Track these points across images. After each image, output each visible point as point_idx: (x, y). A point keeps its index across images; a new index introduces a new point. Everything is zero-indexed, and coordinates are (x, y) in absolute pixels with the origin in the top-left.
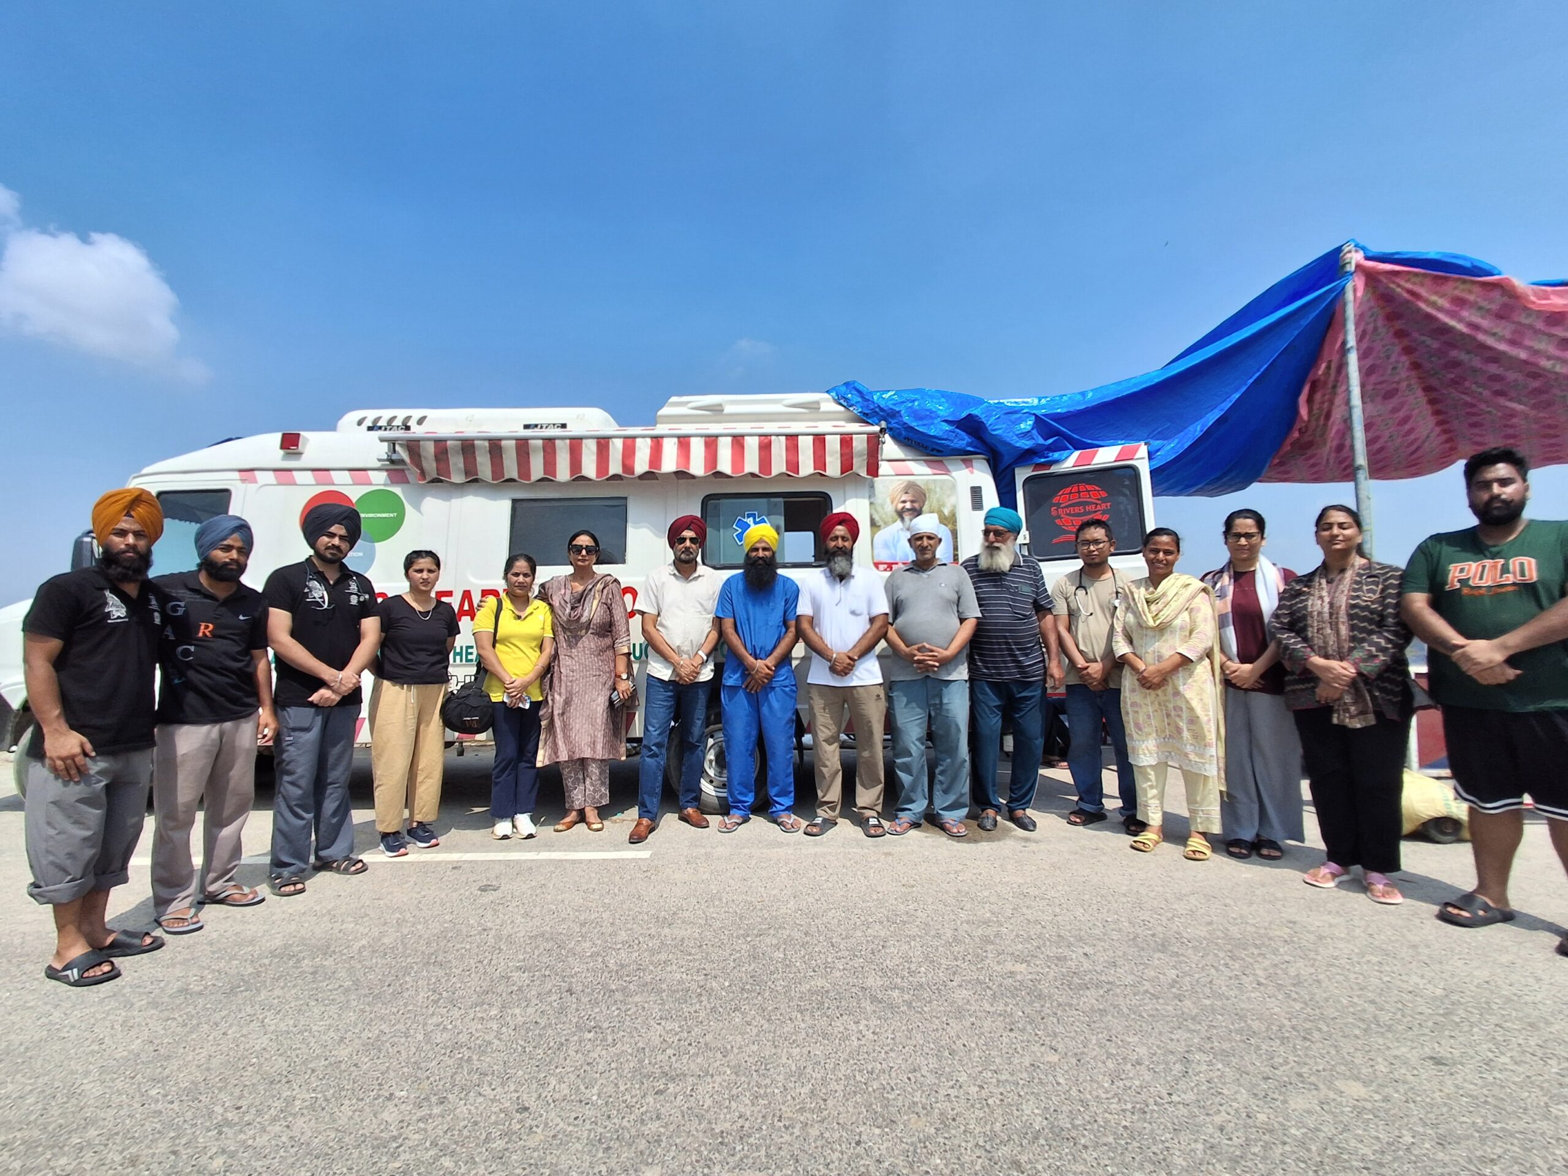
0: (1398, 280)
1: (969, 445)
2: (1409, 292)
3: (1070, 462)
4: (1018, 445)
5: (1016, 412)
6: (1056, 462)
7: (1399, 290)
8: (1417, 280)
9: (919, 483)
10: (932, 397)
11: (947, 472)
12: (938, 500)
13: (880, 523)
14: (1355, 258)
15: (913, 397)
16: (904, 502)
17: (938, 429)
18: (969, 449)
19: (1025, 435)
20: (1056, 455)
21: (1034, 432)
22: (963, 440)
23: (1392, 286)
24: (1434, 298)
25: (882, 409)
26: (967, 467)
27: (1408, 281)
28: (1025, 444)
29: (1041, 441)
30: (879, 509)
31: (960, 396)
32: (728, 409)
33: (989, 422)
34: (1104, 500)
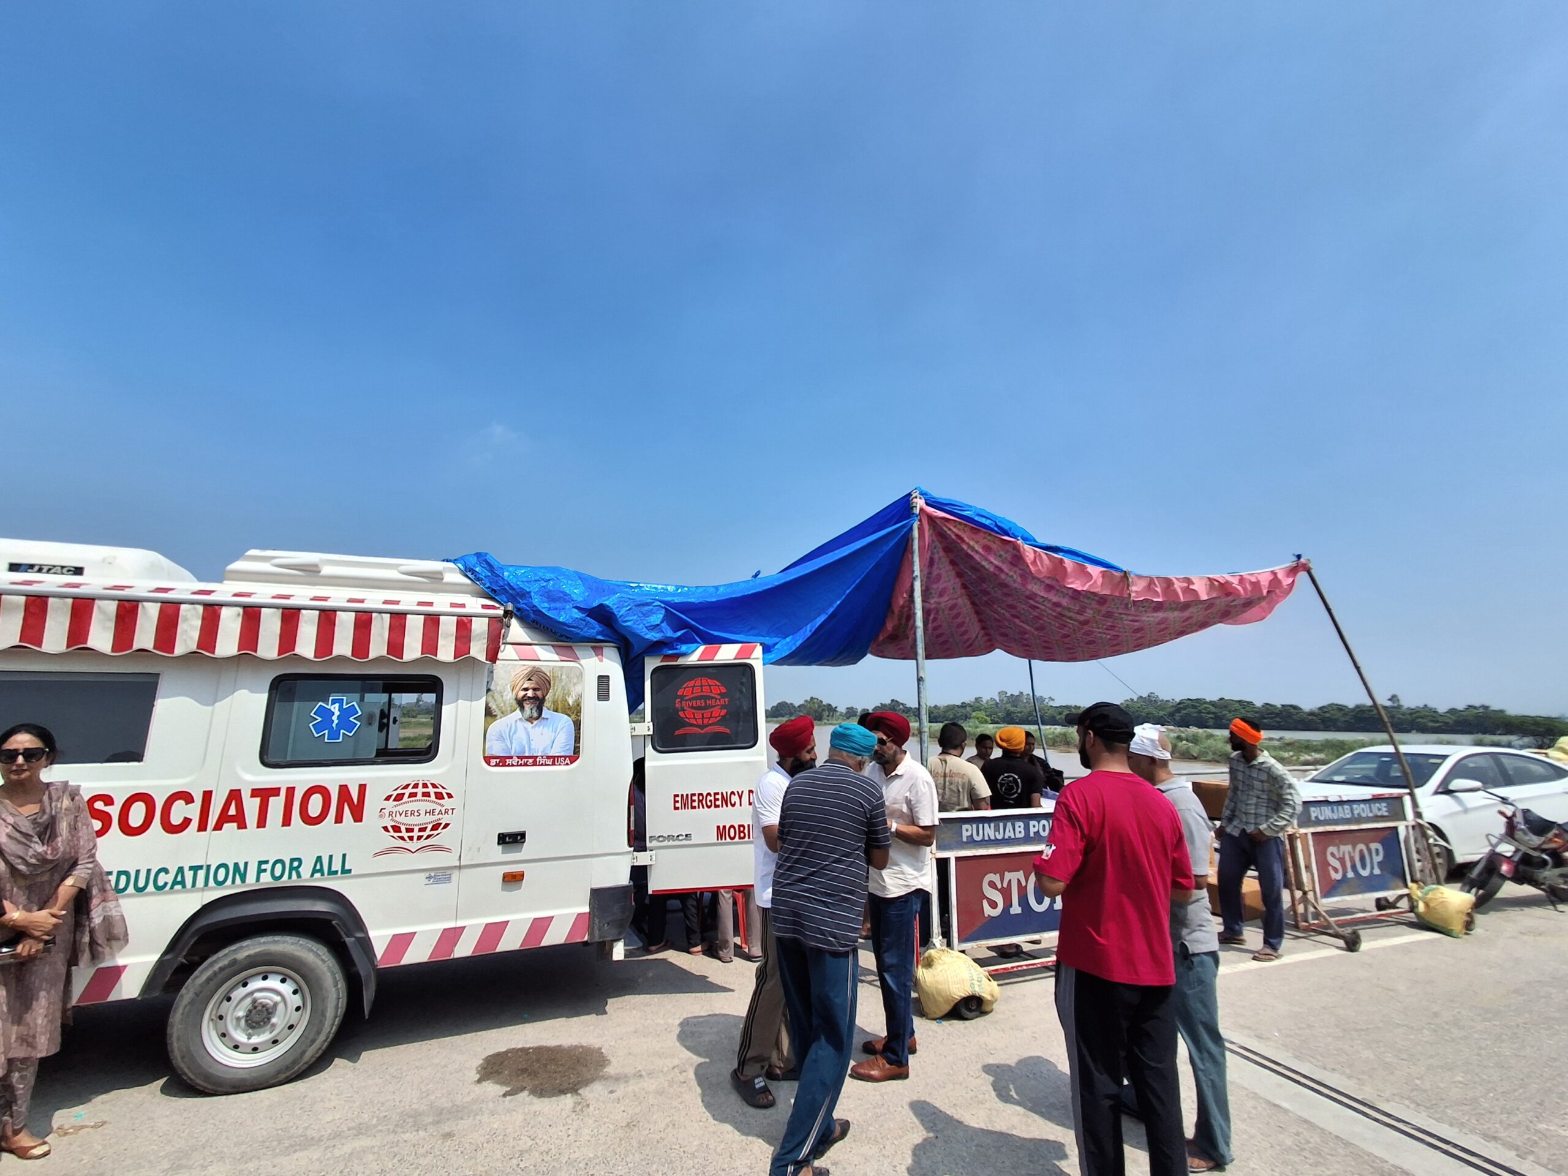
0: (948, 525)
1: (599, 633)
2: (957, 535)
3: (695, 656)
4: (647, 637)
5: (648, 604)
6: (684, 655)
7: (949, 532)
8: (961, 527)
9: (544, 669)
10: (568, 577)
11: (576, 659)
12: (563, 688)
13: (497, 712)
14: (920, 503)
15: (548, 576)
16: (526, 689)
17: (567, 615)
18: (600, 637)
19: (654, 628)
20: (684, 648)
21: (664, 625)
22: (594, 628)
23: (945, 529)
24: (972, 543)
25: (512, 588)
26: (597, 655)
27: (955, 527)
28: (654, 636)
29: (670, 633)
30: (497, 696)
31: (596, 581)
32: (326, 570)
33: (620, 613)
34: (722, 695)
